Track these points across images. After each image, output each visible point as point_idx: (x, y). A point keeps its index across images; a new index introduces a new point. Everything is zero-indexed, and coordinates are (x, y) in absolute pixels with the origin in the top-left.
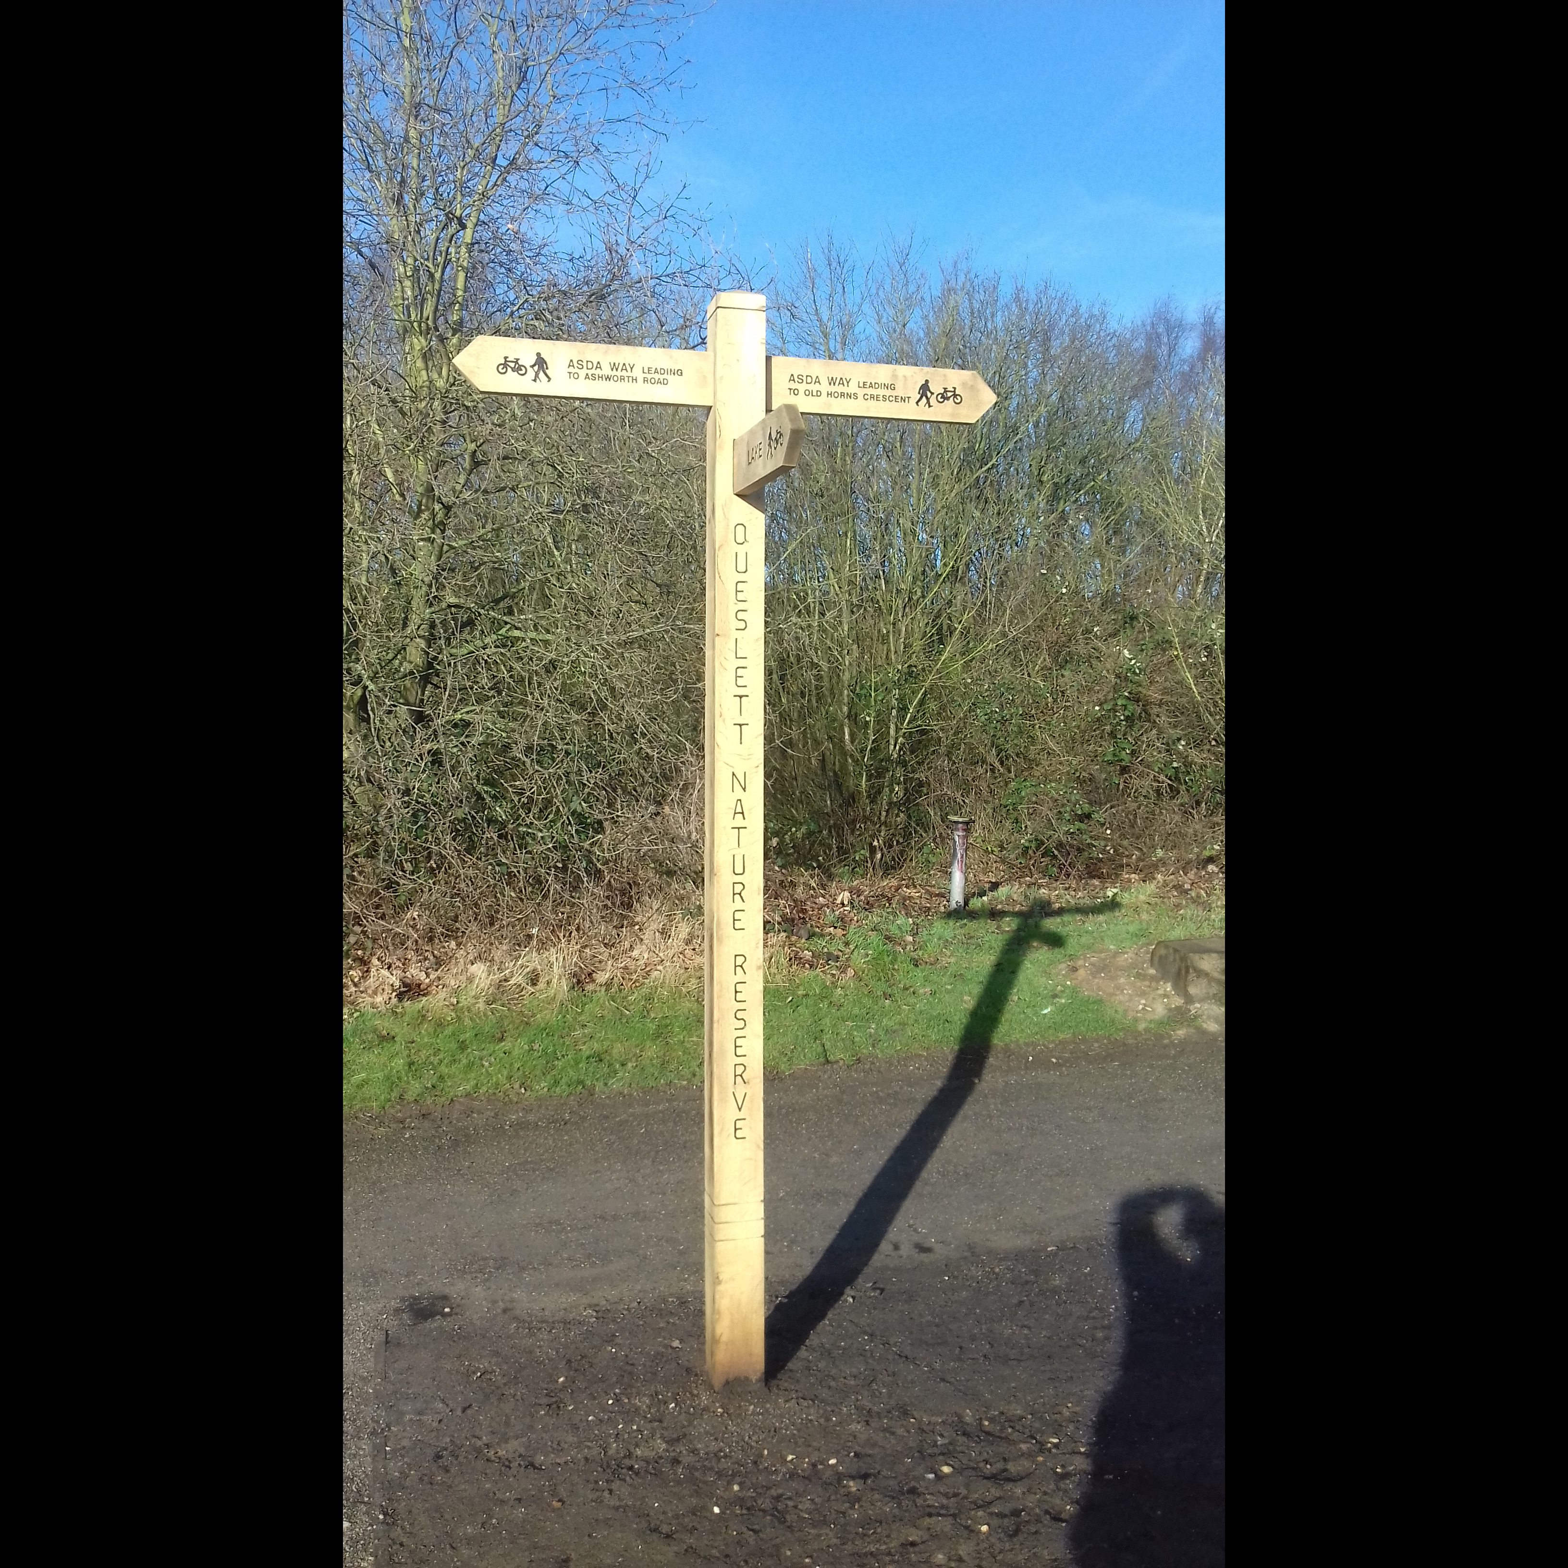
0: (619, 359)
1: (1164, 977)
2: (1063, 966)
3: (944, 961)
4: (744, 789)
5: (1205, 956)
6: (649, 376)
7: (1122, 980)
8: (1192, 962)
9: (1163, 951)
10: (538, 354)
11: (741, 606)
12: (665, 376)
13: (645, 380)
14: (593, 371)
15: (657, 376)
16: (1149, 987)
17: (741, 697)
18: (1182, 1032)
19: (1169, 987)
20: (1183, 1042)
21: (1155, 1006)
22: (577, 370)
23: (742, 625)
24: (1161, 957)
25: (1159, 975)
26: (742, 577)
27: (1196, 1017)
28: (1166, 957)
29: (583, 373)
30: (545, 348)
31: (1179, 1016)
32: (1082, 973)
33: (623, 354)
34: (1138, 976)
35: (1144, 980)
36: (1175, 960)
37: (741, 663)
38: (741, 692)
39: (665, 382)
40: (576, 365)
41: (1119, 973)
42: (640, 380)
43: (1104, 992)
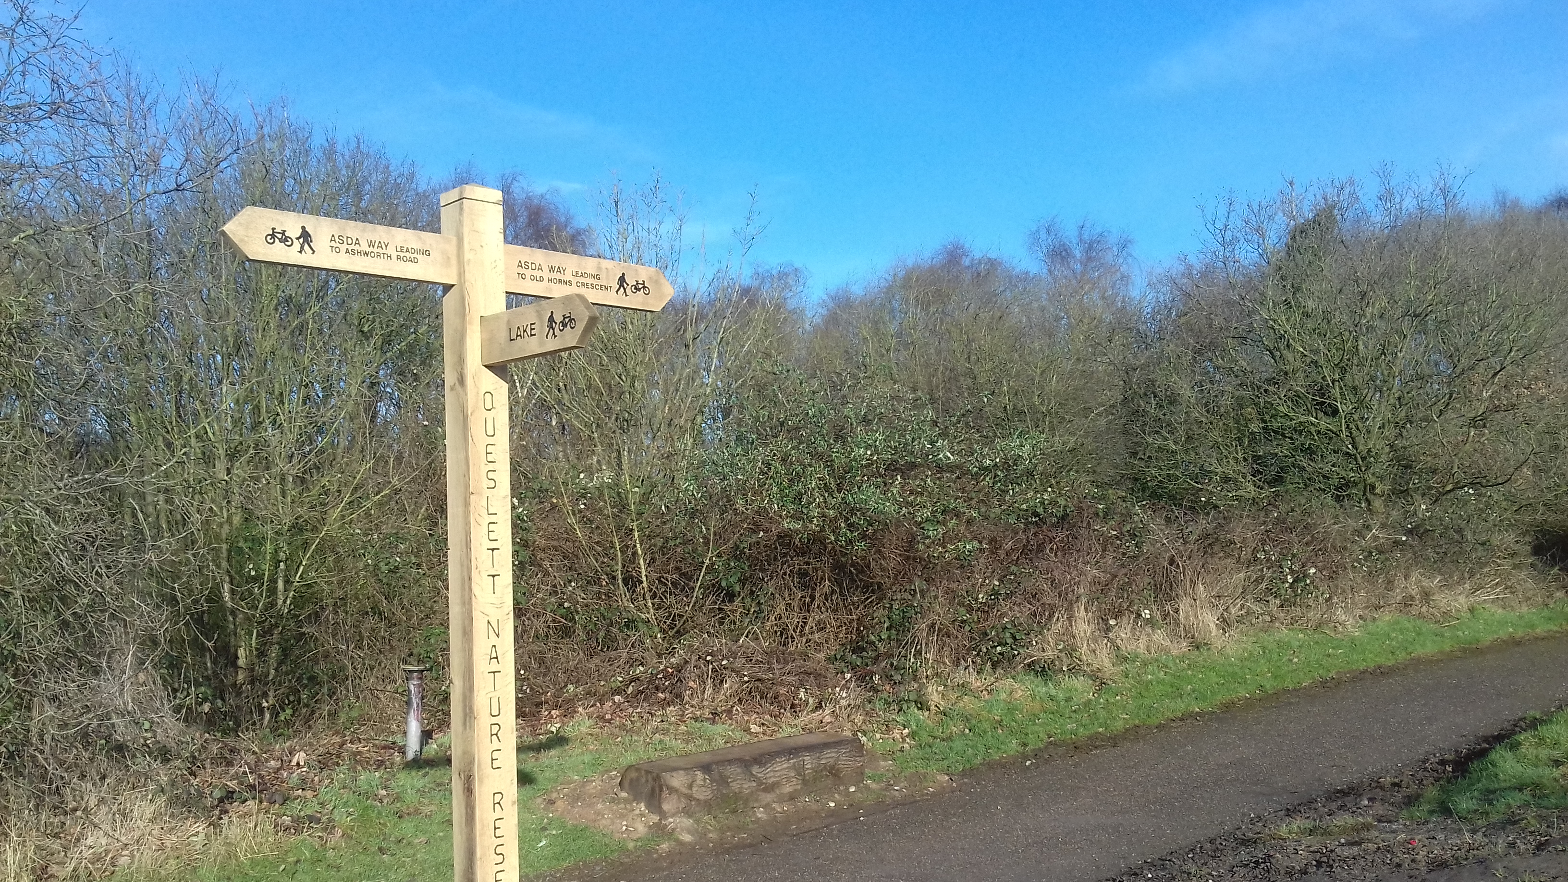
0: (376, 238)
1: (637, 798)
2: (539, 800)
3: (426, 810)
4: (498, 636)
5: (674, 774)
6: (402, 255)
7: (600, 806)
8: (665, 780)
9: (633, 775)
10: (303, 228)
11: (491, 466)
12: (415, 255)
13: (398, 258)
14: (352, 247)
15: (408, 255)
16: (625, 809)
17: (493, 550)
18: (665, 846)
19: (642, 807)
20: (669, 853)
21: (636, 826)
22: (338, 245)
23: (492, 484)
24: (631, 780)
25: (631, 797)
26: (491, 440)
27: (673, 830)
28: (638, 779)
29: (344, 247)
30: (311, 222)
31: (660, 831)
32: (560, 804)
33: (381, 232)
34: (613, 801)
35: (618, 803)
36: (647, 781)
37: (493, 519)
38: (494, 545)
39: (414, 261)
40: (337, 240)
41: (594, 800)
42: (394, 257)
43: (586, 819)
